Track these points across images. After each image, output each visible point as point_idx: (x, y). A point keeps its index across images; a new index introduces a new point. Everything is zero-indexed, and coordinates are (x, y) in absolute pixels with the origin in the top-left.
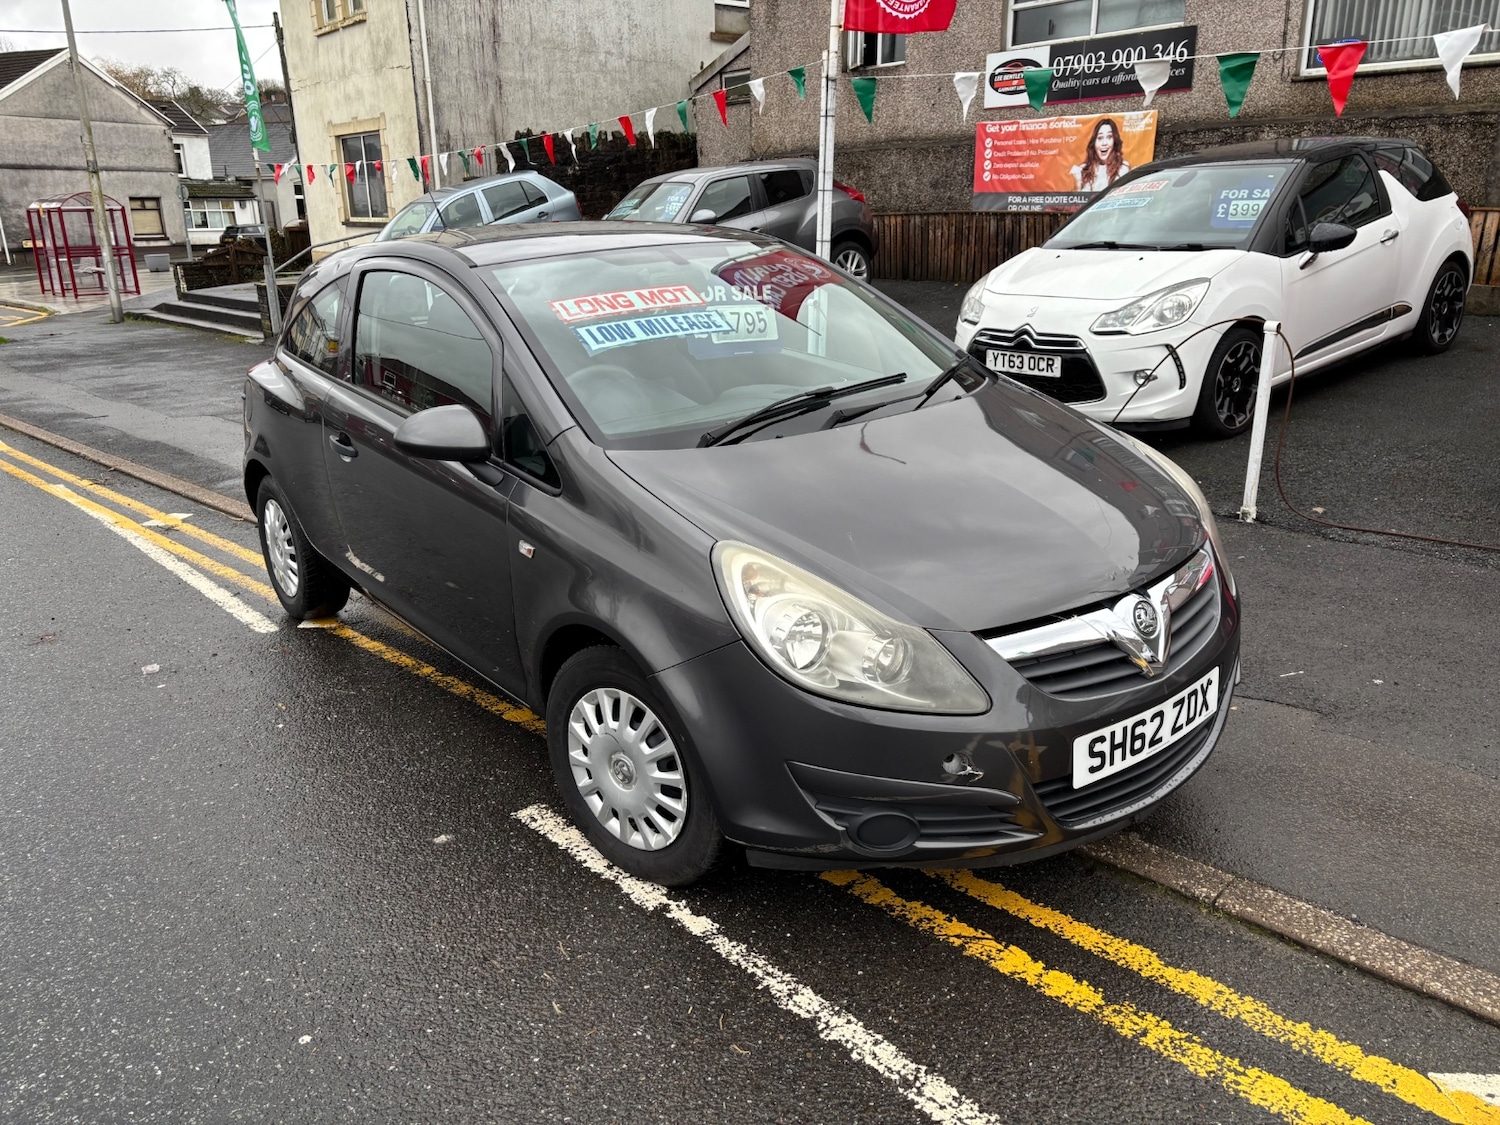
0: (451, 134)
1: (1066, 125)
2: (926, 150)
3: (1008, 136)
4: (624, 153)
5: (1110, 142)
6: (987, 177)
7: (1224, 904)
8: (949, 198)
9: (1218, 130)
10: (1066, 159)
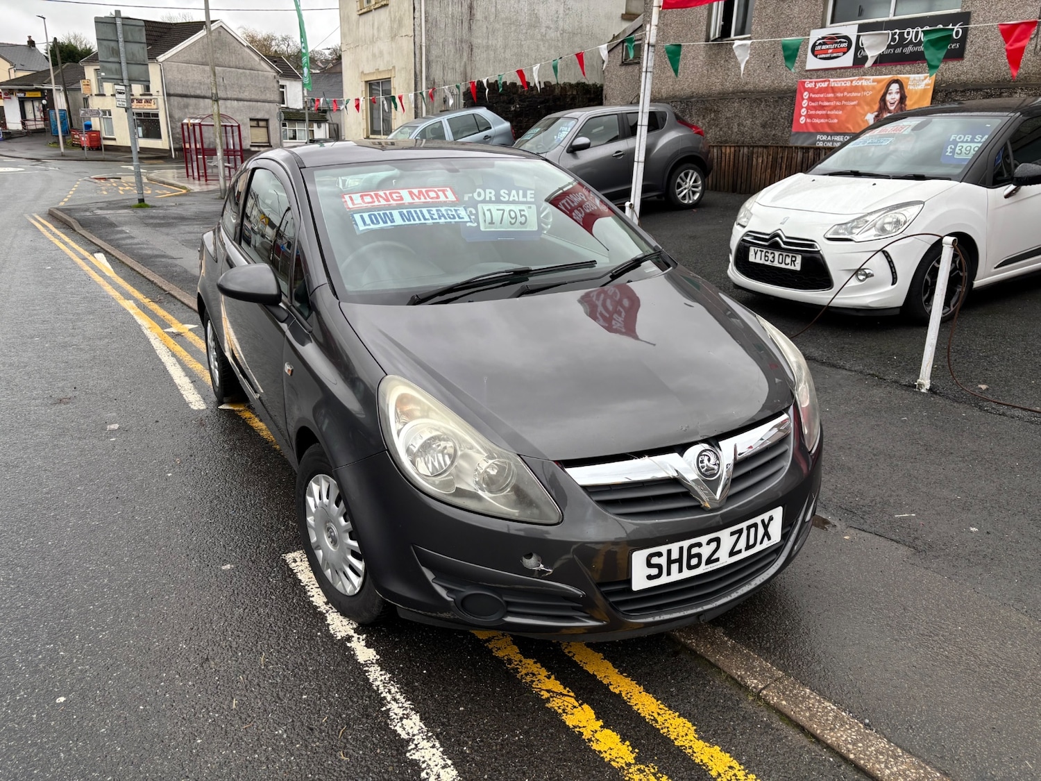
0: (436, 81)
1: (865, 83)
2: (760, 100)
3: (821, 90)
4: (551, 96)
5: (897, 97)
6: (802, 121)
7: (766, 696)
8: (774, 135)
9: (981, 90)
10: (863, 109)
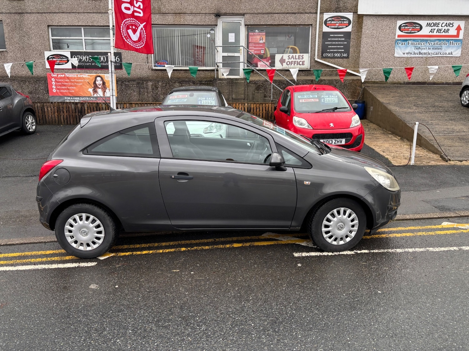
1: (84, 76)
2: (25, 81)
3: (61, 78)
5: (101, 82)
6: (54, 91)
8: (38, 97)
9: (135, 81)
10: (86, 86)
